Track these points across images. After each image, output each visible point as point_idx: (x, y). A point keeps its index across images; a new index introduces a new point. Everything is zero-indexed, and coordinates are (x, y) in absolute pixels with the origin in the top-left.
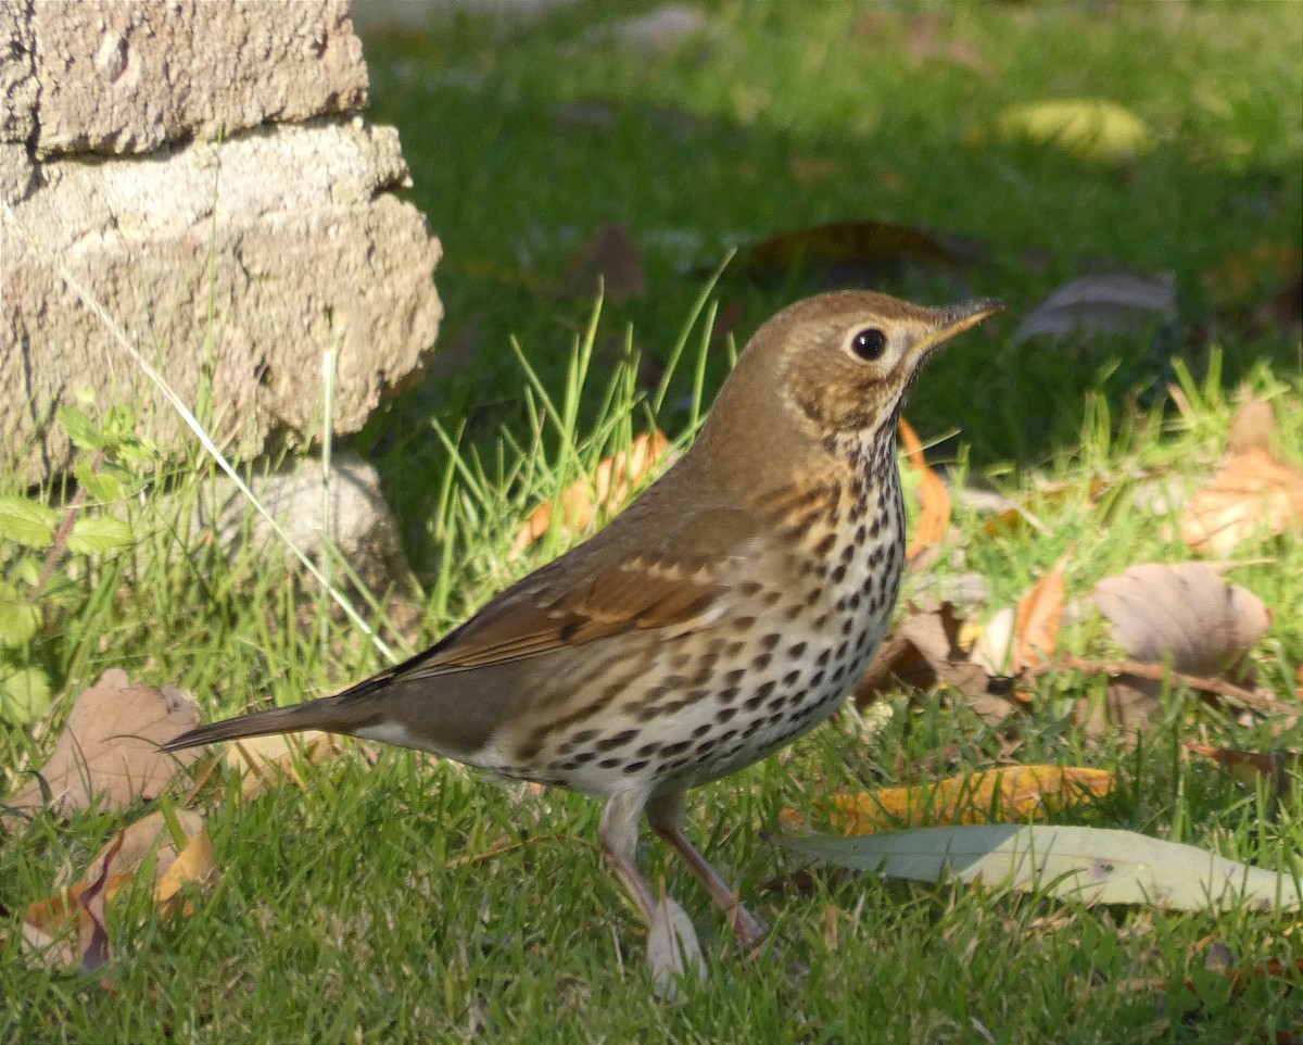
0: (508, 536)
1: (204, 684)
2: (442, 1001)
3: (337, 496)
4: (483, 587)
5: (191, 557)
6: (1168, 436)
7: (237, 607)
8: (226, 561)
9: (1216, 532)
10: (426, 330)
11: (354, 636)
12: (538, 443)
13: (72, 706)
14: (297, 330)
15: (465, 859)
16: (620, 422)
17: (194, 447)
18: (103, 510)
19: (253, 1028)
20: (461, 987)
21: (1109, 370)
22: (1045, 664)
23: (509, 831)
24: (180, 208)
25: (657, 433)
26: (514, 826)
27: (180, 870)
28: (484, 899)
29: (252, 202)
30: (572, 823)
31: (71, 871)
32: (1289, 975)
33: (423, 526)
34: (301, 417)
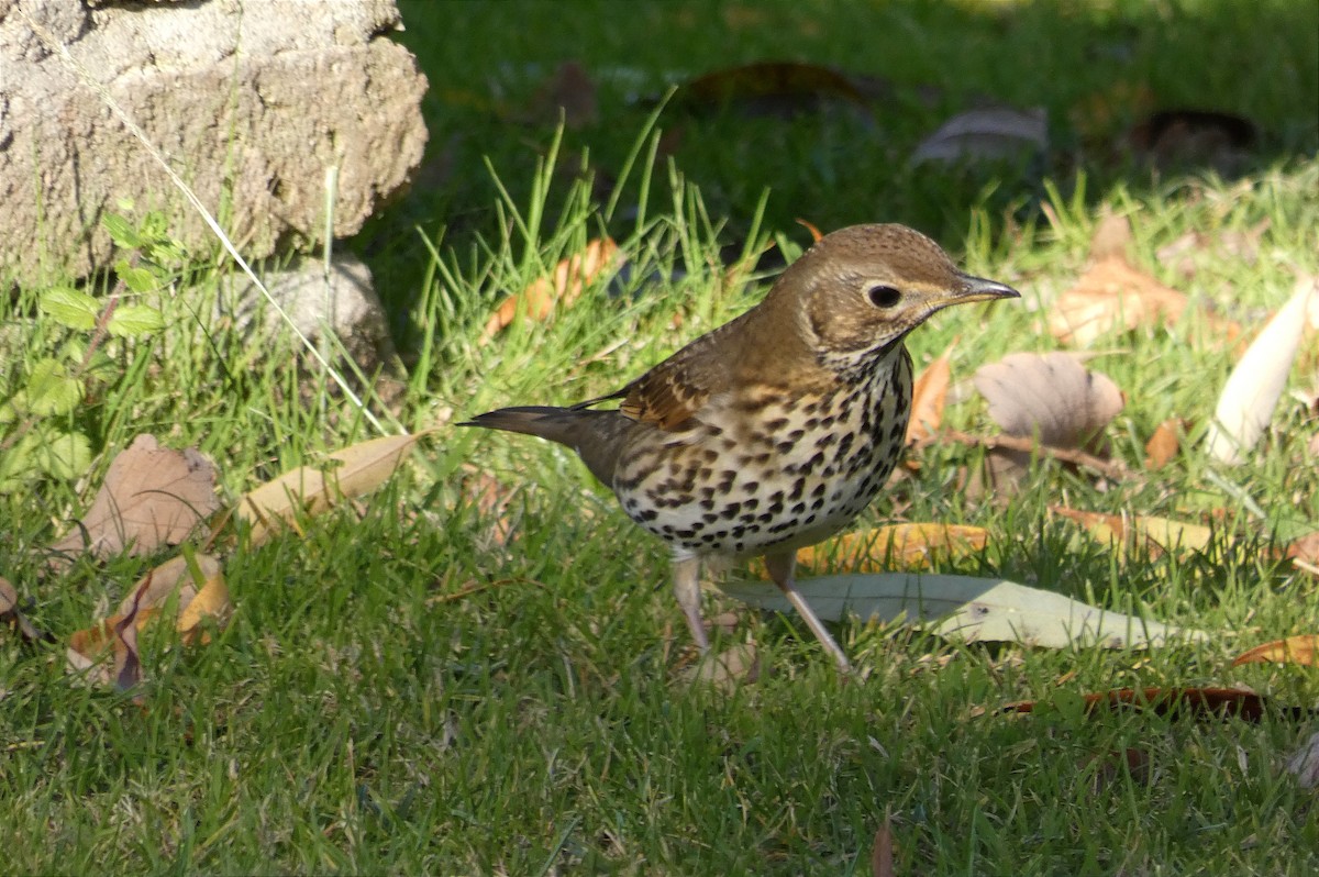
0: (479, 325)
1: (220, 447)
2: (421, 718)
3: (335, 289)
4: (457, 368)
5: (211, 340)
6: (1038, 246)
7: (250, 383)
8: (241, 343)
9: (1079, 326)
10: (413, 151)
11: (347, 408)
12: (506, 246)
13: (108, 466)
14: (304, 150)
15: (440, 599)
16: (576, 229)
17: (216, 247)
18: (138, 300)
19: (261, 740)
20: (437, 707)
21: (989, 191)
22: (932, 437)
23: (477, 575)
24: (207, 47)
25: (607, 239)
26: (482, 571)
27: (199, 605)
28: (456, 633)
29: (269, 42)
30: (531, 569)
31: (107, 606)
32: (1138, 703)
33: (407, 314)
34: (307, 223)
